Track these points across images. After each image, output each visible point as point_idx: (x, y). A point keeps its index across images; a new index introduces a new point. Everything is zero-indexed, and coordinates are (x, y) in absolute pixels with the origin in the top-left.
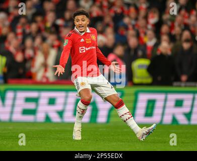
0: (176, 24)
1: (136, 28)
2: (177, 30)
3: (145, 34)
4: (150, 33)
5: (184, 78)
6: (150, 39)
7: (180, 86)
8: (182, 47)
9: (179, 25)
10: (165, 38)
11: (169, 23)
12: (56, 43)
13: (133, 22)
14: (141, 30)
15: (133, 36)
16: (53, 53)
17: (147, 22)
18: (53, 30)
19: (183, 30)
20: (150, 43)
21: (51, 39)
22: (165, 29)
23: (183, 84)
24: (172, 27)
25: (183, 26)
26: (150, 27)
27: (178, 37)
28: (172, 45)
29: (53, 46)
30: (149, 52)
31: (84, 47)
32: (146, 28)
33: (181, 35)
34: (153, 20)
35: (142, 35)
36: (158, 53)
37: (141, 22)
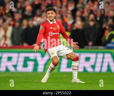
0: (85, 10)
1: (61, 13)
2: (86, 14)
3: (66, 16)
4: (69, 16)
5: (90, 43)
6: (70, 20)
7: (88, 49)
8: (89, 25)
9: (87, 11)
10: (78, 19)
11: (81, 10)
12: (12, 23)
13: (59, 9)
14: (64, 14)
15: (59, 18)
16: (10, 29)
17: (67, 9)
18: (10, 14)
19: (90, 14)
20: (70, 22)
21: (9, 20)
22: (78, 13)
23: (90, 47)
24: (83, 12)
25: (89, 11)
26: (69, 12)
27: (86, 18)
28: (83, 23)
29: (10, 25)
30: (69, 28)
31: (52, 32)
32: (67, 12)
33: (88, 17)
34: (71, 8)
35: (64, 17)
36: (75, 28)
37: (64, 9)
